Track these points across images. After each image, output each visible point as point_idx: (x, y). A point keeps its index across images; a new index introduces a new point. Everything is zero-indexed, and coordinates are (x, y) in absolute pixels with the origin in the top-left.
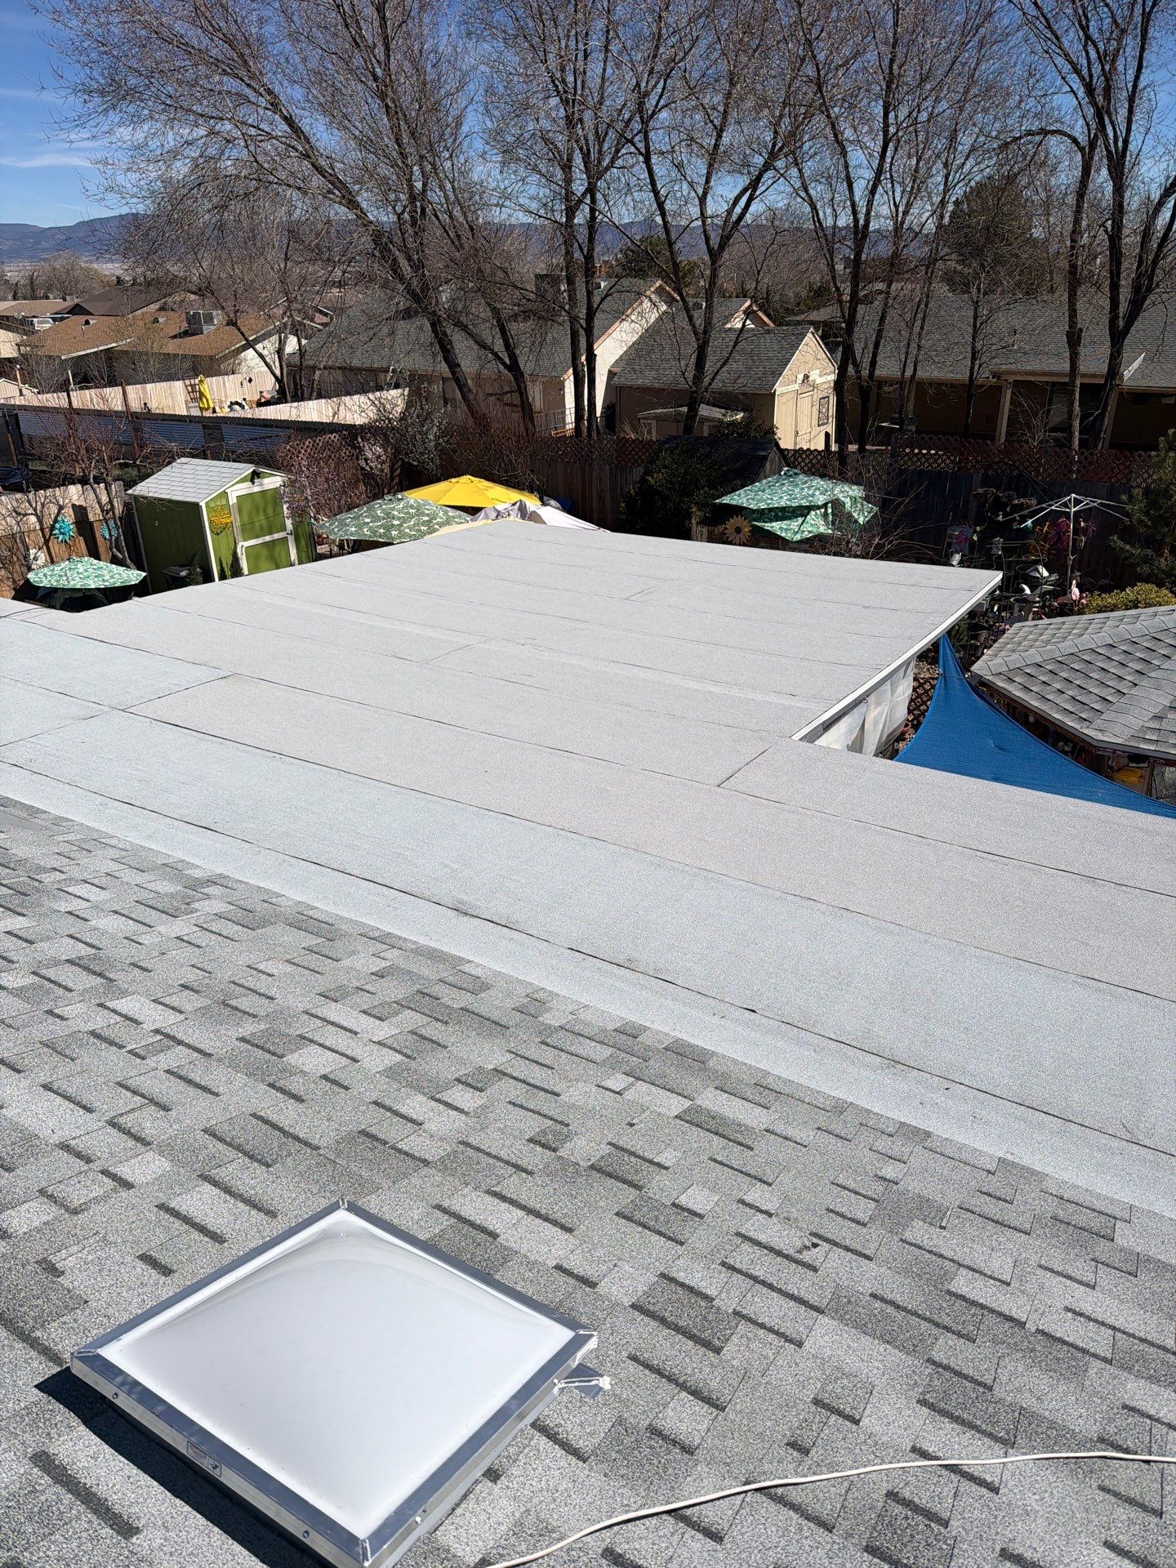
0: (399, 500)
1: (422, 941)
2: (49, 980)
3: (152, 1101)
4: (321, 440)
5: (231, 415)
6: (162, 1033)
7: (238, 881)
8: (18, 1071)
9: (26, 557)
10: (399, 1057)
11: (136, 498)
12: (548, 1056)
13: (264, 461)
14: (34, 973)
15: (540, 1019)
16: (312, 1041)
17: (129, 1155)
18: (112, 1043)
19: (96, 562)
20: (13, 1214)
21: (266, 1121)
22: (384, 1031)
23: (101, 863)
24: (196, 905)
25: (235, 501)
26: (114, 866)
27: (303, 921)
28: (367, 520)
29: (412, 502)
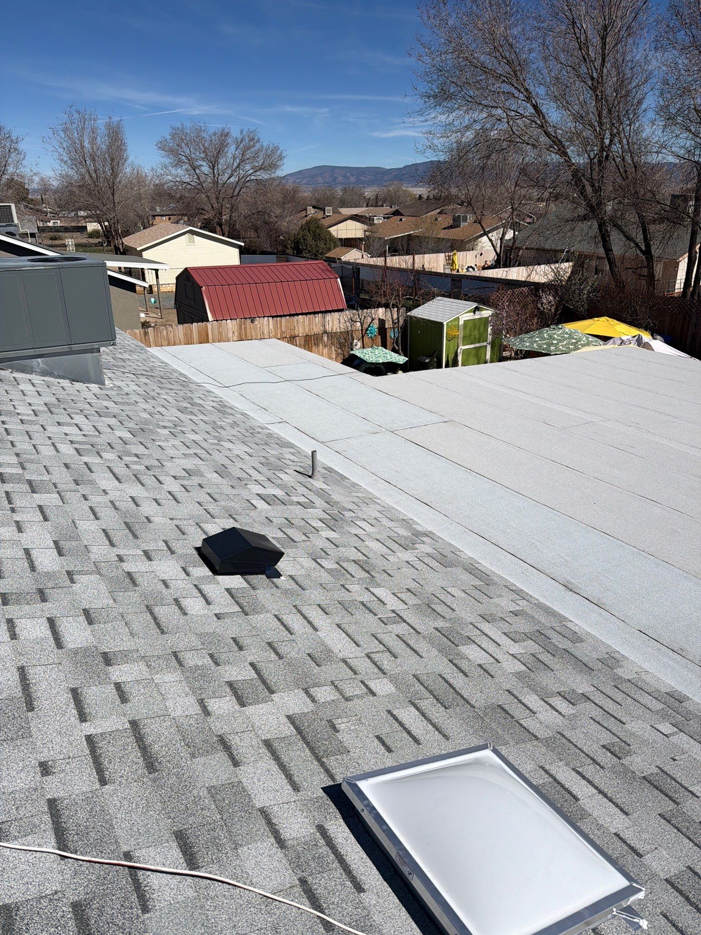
0: (559, 328)
1: (542, 600)
2: (344, 568)
3: (388, 649)
4: (517, 291)
5: (468, 274)
6: (396, 613)
7: (439, 537)
8: (327, 614)
9: (352, 344)
10: (524, 668)
11: (411, 317)
12: (619, 697)
13: (483, 301)
14: (337, 563)
15: (615, 671)
16: (474, 642)
17: (375, 676)
18: (371, 611)
19: (385, 350)
20: (318, 690)
21: (447, 682)
22: (516, 649)
23: (372, 512)
24: (417, 546)
25: (463, 323)
26: (378, 515)
27: (472, 569)
28: (537, 339)
29: (567, 330)
